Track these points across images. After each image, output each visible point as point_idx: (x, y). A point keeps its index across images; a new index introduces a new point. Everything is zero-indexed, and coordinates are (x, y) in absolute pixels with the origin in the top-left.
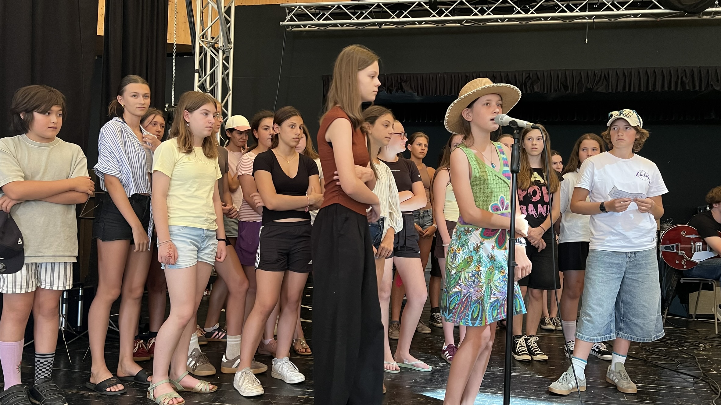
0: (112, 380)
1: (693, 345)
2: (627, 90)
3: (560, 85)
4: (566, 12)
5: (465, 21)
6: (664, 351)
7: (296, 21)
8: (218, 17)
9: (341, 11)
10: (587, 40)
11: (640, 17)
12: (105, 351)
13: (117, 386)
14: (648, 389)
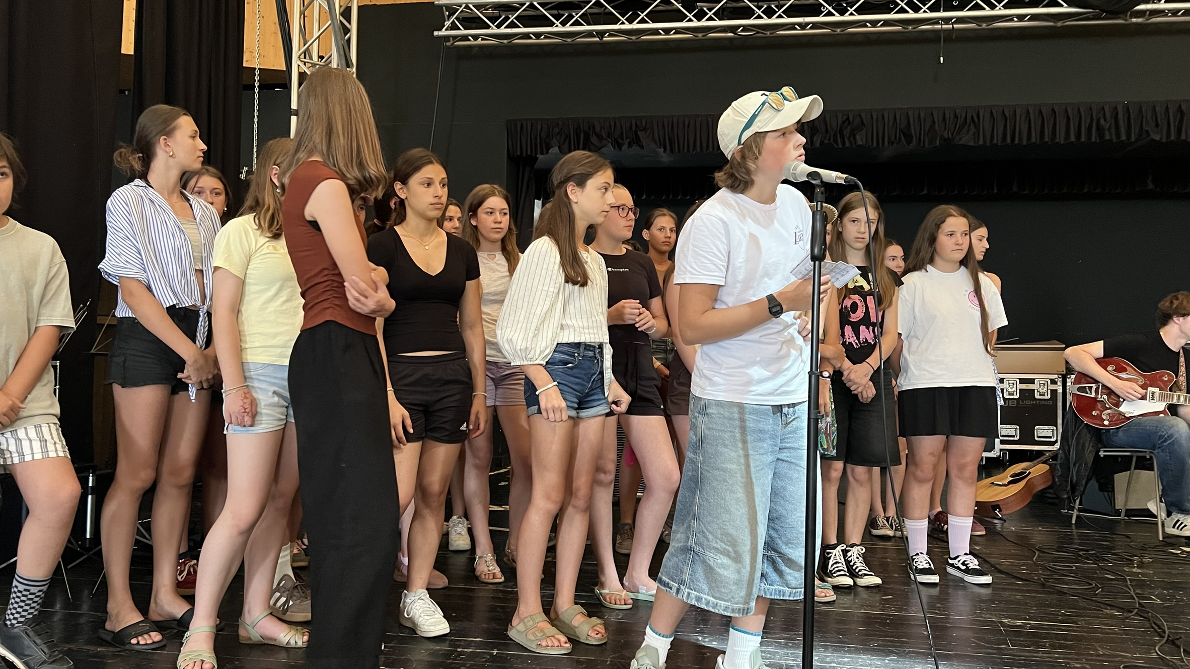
0: (141, 625)
1: (1122, 559)
2: (1009, 140)
3: (900, 135)
4: (907, 12)
5: (742, 28)
6: (1074, 568)
7: (461, 29)
8: (330, 22)
9: (537, 13)
10: (942, 58)
11: (1029, 20)
12: (130, 579)
13: (150, 636)
14: (1047, 629)
